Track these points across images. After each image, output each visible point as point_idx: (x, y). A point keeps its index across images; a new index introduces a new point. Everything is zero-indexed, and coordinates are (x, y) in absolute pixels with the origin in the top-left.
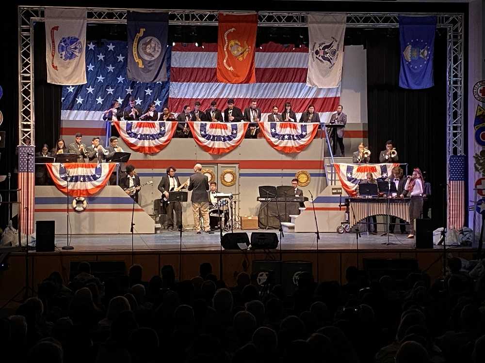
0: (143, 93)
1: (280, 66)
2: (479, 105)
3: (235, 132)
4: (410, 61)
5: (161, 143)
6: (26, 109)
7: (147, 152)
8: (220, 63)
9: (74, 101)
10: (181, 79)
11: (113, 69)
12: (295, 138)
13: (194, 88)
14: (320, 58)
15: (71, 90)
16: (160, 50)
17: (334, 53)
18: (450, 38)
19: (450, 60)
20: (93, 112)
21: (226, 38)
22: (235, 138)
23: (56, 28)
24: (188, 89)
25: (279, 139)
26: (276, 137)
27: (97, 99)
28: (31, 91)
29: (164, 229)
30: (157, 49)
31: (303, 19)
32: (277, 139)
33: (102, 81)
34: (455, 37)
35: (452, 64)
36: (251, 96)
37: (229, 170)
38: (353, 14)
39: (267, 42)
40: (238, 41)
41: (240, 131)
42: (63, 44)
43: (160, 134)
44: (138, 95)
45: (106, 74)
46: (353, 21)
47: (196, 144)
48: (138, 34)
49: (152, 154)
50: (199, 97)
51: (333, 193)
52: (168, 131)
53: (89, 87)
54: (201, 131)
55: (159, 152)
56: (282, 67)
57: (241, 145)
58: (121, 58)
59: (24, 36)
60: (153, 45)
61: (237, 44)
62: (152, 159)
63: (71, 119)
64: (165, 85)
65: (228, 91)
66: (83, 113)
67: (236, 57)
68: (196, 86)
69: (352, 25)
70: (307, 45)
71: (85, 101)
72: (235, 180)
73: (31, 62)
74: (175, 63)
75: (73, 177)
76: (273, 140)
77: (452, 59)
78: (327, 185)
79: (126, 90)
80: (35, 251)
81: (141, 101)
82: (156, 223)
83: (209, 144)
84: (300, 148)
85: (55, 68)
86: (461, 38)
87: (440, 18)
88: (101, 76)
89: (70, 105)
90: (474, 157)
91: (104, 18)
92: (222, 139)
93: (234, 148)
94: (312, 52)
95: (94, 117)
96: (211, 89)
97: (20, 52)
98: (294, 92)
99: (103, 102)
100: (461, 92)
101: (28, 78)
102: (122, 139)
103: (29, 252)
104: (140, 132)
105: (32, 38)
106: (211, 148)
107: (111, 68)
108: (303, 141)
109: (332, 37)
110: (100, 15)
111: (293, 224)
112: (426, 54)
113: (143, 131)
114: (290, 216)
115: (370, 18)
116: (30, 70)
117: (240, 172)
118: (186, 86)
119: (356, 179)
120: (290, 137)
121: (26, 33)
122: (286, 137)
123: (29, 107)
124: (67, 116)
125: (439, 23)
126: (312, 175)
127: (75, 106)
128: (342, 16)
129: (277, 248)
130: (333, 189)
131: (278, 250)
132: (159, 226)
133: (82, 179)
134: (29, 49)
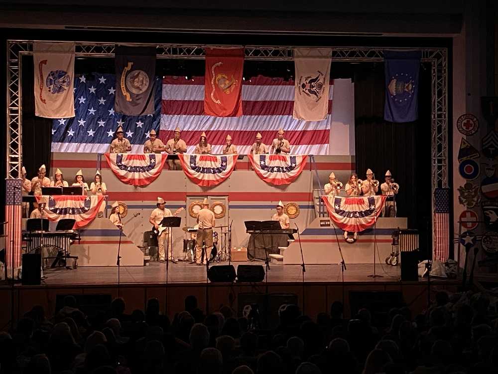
0: (134, 125)
1: (269, 98)
2: (463, 138)
3: (224, 164)
4: (395, 95)
5: (151, 175)
6: (14, 141)
7: (137, 184)
8: (207, 96)
9: (66, 133)
10: (172, 111)
11: (104, 102)
12: (285, 170)
13: (185, 120)
14: (307, 91)
15: (62, 122)
16: (148, 84)
17: (320, 86)
18: (434, 72)
19: (434, 94)
20: (84, 144)
21: (213, 72)
22: (224, 170)
23: (45, 62)
24: (179, 122)
25: (268, 171)
26: (266, 169)
27: (88, 132)
28: (19, 124)
29: (154, 261)
30: (145, 83)
31: (290, 54)
32: (266, 171)
33: (94, 114)
34: (439, 71)
35: (436, 99)
36: (241, 129)
37: (218, 202)
38: (338, 49)
39: (256, 76)
40: (226, 75)
41: (229, 164)
42: (51, 77)
43: (150, 166)
44: (129, 128)
45: (98, 107)
46: (338, 56)
47: (186, 177)
48: (126, 68)
49: (142, 187)
50: (190, 130)
51: (321, 225)
52: (158, 163)
53: (80, 120)
54: (191, 163)
55: (149, 184)
56: (272, 100)
57: (230, 177)
58: (112, 91)
59: (13, 70)
60: (141, 79)
61: (224, 78)
62: (142, 191)
63: (62, 151)
64: (156, 117)
65: (219, 124)
66: (74, 145)
67: (223, 90)
68: (187, 119)
69: (338, 60)
70: (294, 79)
71: (77, 133)
72: (224, 211)
73: (19, 96)
74: (166, 96)
75: (62, 209)
76: (262, 172)
77: (436, 92)
78: (316, 217)
79: (118, 122)
80: (20, 285)
81: (132, 133)
82: (146, 255)
83: (199, 176)
84: (290, 180)
85: (44, 101)
86: (445, 72)
87: (424, 52)
88: (92, 109)
89: (61, 137)
90: (458, 189)
91: (92, 52)
92: (212, 171)
93: (224, 180)
94: (299, 85)
95: (85, 150)
96: (201, 121)
97: (8, 85)
98: (284, 124)
99: (94, 134)
100: (445, 126)
101: (17, 111)
102: (113, 171)
103: (15, 285)
104: (130, 165)
105: (20, 72)
106: (201, 180)
107: (102, 101)
108: (293, 173)
109: (318, 71)
110: (88, 49)
111: (282, 256)
112: (410, 88)
113: (133, 163)
114: (279, 248)
115: (355, 52)
116: (18, 103)
117: (230, 204)
118: (176, 119)
119: (344, 212)
120: (279, 169)
121: (15, 67)
122: (275, 169)
123: (17, 140)
124: (58, 148)
125: (424, 57)
126: (301, 207)
127: (66, 139)
128: (328, 51)
129: (263, 281)
130: (321, 221)
131: (264, 283)
132: (148, 258)
133: (71, 211)
134: (17, 83)
